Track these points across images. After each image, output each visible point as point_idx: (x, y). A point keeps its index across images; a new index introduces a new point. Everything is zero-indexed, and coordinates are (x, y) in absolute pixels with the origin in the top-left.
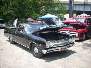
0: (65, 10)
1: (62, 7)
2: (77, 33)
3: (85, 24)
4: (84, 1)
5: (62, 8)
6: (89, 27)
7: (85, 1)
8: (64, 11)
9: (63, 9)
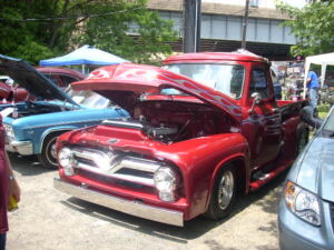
0: (166, 33)
1: (154, 22)
2: (167, 171)
3: (233, 96)
4: (243, 4)
5: (153, 26)
6: (261, 120)
7: (247, 3)
8: (165, 37)
9: (157, 31)
